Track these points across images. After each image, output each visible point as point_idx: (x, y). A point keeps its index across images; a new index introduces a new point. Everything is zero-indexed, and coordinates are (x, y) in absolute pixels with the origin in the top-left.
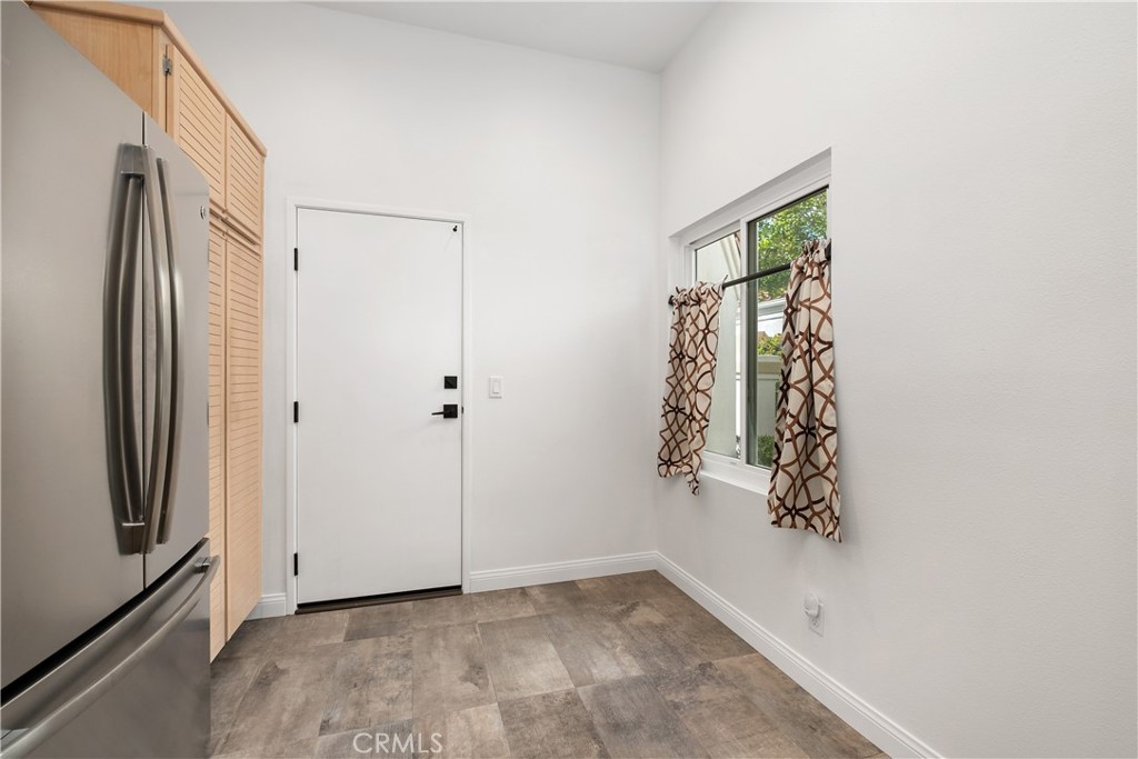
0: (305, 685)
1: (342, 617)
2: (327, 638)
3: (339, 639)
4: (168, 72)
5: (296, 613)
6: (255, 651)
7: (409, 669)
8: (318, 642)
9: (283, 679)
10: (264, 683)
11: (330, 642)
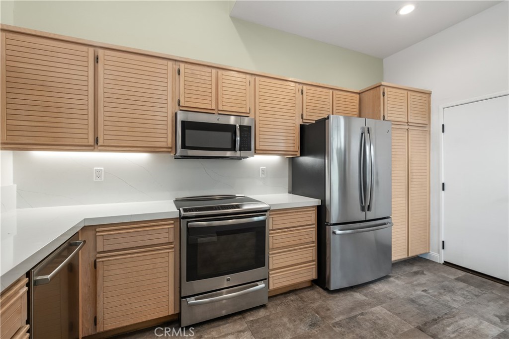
0: (428, 280)
1: (461, 274)
2: (448, 275)
3: (453, 277)
4: (384, 95)
5: (443, 264)
6: (420, 266)
7: (472, 298)
8: (443, 274)
9: (423, 276)
10: (416, 273)
11: (448, 276)
